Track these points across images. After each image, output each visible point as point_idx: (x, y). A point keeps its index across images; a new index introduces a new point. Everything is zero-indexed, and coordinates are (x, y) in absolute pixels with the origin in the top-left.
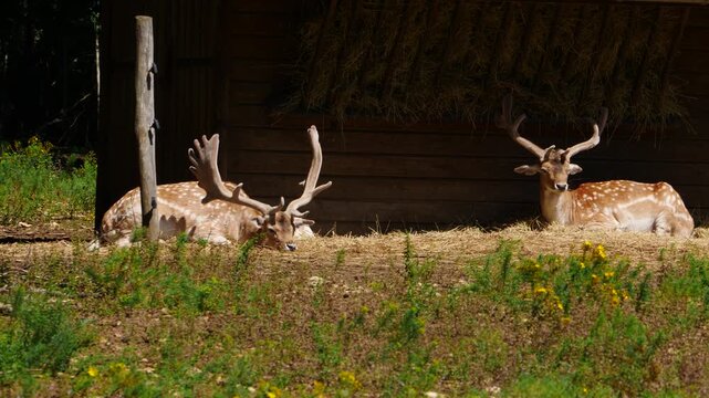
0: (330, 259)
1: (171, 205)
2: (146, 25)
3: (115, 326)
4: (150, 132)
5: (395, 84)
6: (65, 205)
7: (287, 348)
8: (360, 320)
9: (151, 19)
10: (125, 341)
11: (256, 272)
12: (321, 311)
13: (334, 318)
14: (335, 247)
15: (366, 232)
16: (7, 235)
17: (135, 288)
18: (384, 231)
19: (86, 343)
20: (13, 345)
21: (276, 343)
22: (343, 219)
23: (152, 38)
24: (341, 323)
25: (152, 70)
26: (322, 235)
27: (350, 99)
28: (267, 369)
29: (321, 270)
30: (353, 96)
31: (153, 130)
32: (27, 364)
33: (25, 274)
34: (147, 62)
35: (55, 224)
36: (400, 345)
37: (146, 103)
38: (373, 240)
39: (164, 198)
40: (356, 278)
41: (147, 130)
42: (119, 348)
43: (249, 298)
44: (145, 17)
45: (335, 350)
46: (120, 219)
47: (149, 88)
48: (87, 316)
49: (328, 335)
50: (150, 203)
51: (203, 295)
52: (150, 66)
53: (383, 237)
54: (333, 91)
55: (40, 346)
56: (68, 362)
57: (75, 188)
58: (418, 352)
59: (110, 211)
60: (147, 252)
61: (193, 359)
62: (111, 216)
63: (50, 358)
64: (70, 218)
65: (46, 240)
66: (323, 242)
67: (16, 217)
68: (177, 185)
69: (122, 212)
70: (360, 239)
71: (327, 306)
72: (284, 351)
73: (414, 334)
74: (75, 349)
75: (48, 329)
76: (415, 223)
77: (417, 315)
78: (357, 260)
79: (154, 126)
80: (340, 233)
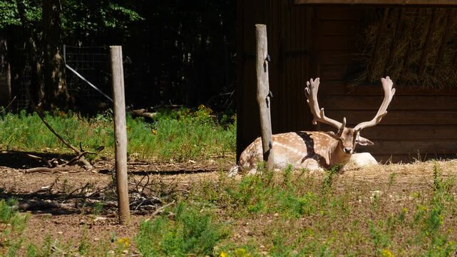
0: (386, 179)
1: (285, 146)
2: (262, 30)
3: (245, 225)
4: (267, 99)
5: (427, 64)
6: (219, 149)
7: (354, 237)
8: (402, 217)
9: (265, 26)
10: (250, 235)
11: (338, 189)
12: (377, 213)
13: (386, 216)
14: (391, 171)
15: (411, 161)
16: (180, 169)
17: (258, 200)
18: (423, 160)
19: (224, 236)
20: (177, 239)
21: (347, 233)
22: (396, 152)
23: (266, 39)
24: (389, 219)
25: (267, 59)
26: (383, 163)
27: (398, 75)
28: (341, 251)
29: (381, 186)
30: (401, 73)
31: (269, 98)
32: (184, 251)
33: (188, 193)
34: (263, 54)
35: (212, 161)
36: (427, 233)
37: (264, 80)
38: (416, 166)
39: (280, 142)
40: (404, 191)
41: (265, 98)
42: (246, 239)
43: (331, 205)
44: (261, 25)
45: (384, 237)
46: (252, 157)
47: (265, 71)
48: (226, 219)
49: (380, 228)
50: (268, 145)
51: (302, 204)
52: (265, 56)
53: (423, 163)
54: (387, 70)
55: (194, 239)
56: (212, 249)
57: (225, 137)
58: (439, 237)
59: (245, 152)
60: (266, 178)
61: (293, 245)
62: (246, 154)
63: (201, 247)
64: (223, 157)
65: (206, 171)
66: (383, 168)
67: (187, 157)
68: (288, 134)
69: (253, 152)
70: (408, 165)
71: (381, 209)
72: (352, 238)
73: (436, 225)
74: (217, 240)
75: (198, 228)
76: (443, 154)
77: (439, 213)
78: (405, 179)
79: (269, 95)
80: (395, 162)
